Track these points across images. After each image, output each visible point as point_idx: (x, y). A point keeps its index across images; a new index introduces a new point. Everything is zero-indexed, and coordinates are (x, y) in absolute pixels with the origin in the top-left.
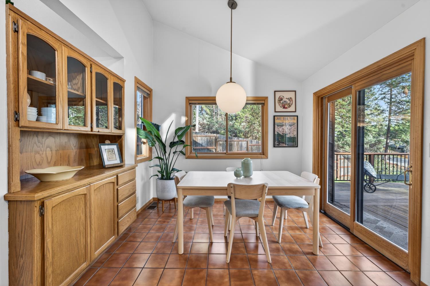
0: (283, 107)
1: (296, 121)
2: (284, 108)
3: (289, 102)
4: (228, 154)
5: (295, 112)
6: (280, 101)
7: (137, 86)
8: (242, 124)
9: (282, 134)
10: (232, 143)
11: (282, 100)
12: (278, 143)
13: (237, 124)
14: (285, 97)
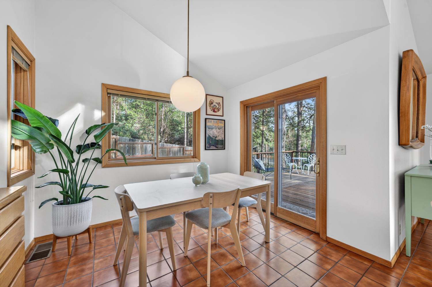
0: (213, 111)
1: (223, 125)
3: (218, 107)
4: (158, 158)
5: (223, 116)
6: (211, 104)
7: (12, 46)
8: (135, 125)
9: (212, 137)
10: (135, 146)
12: (209, 146)
13: (128, 124)
14: (215, 101)
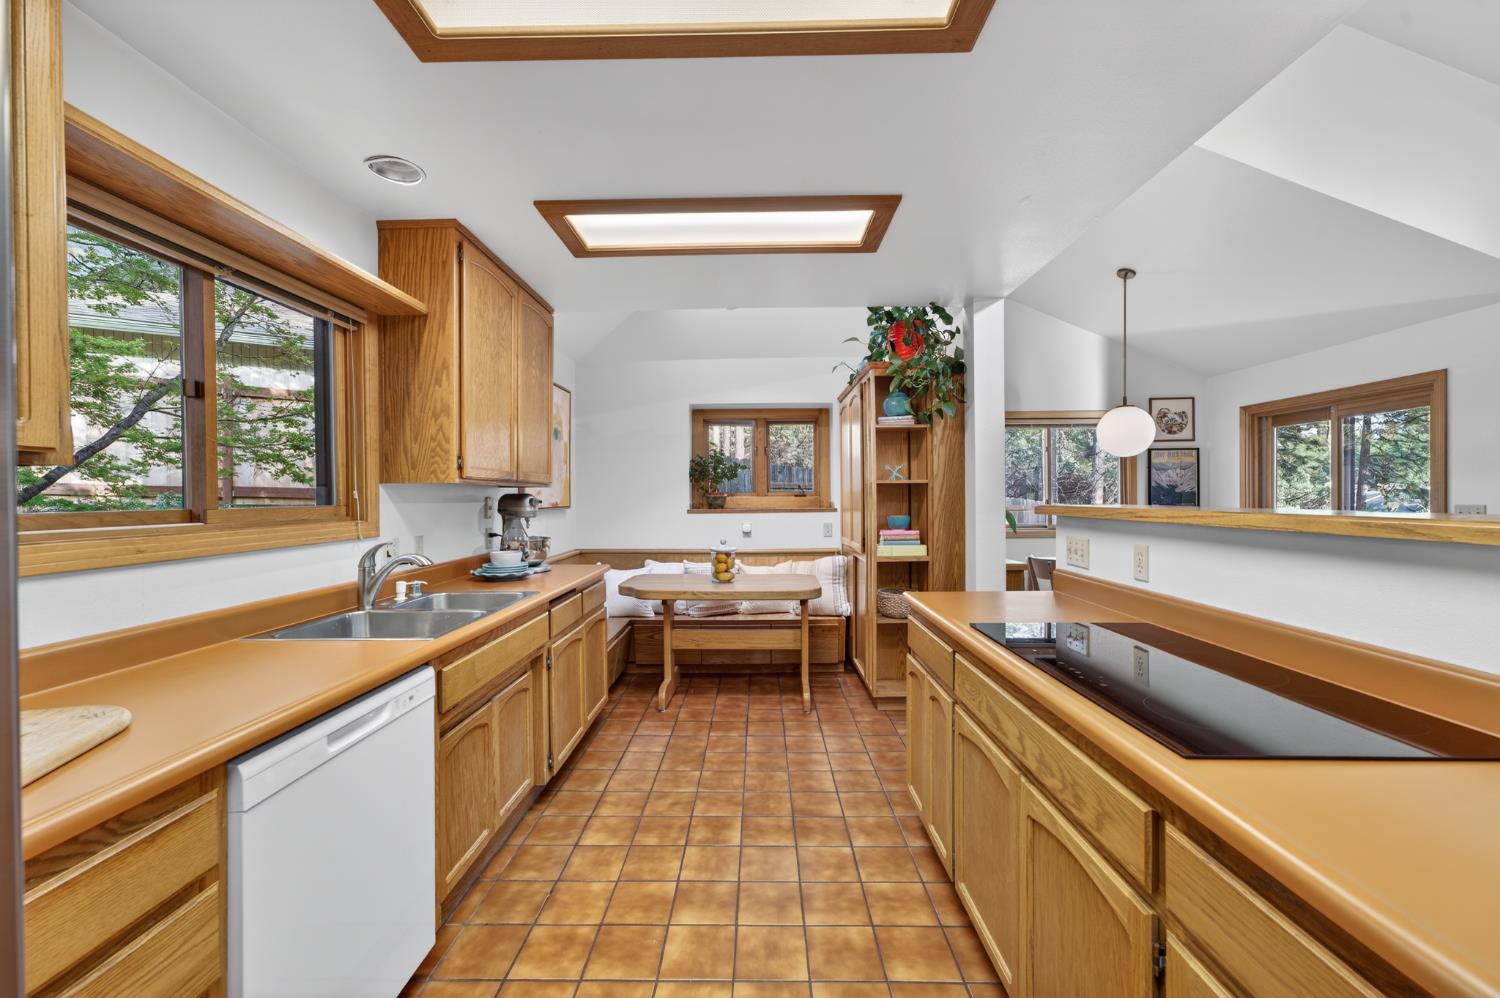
0: (1167, 431)
1: (1194, 460)
2: (1170, 432)
3: (1179, 420)
5: (1193, 440)
6: (1161, 418)
9: (1166, 486)
11: (1165, 416)
14: (1172, 410)
